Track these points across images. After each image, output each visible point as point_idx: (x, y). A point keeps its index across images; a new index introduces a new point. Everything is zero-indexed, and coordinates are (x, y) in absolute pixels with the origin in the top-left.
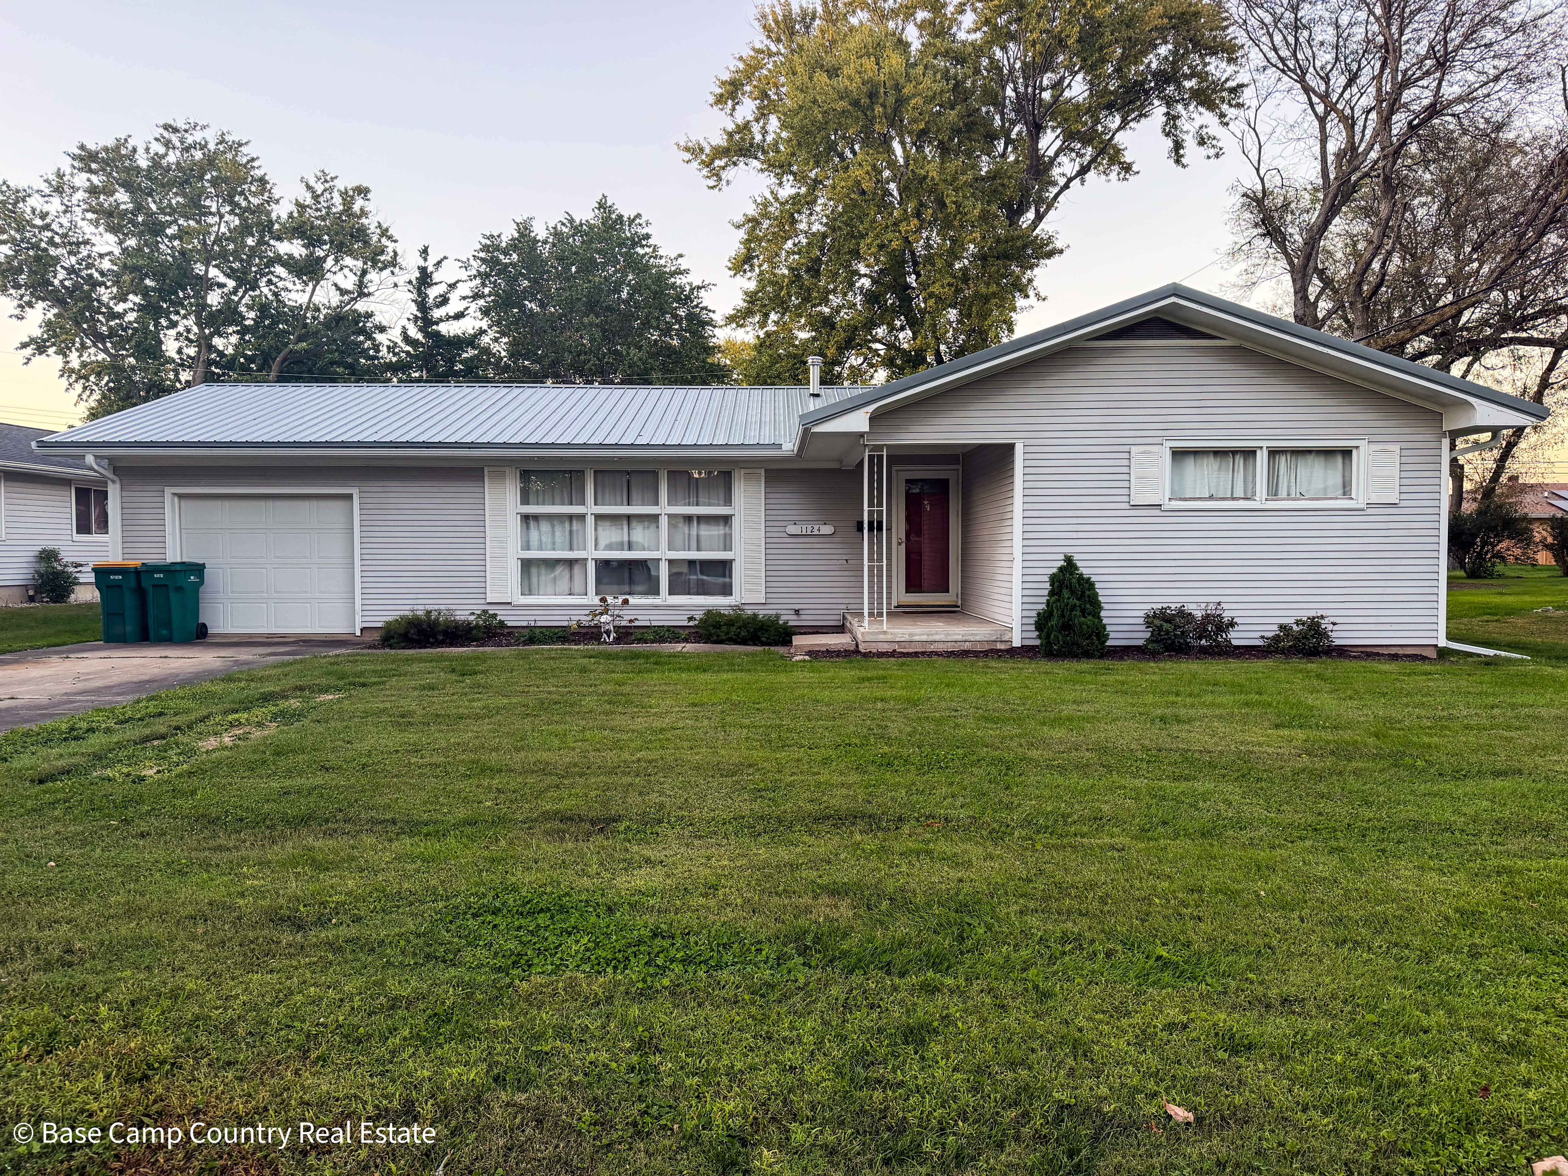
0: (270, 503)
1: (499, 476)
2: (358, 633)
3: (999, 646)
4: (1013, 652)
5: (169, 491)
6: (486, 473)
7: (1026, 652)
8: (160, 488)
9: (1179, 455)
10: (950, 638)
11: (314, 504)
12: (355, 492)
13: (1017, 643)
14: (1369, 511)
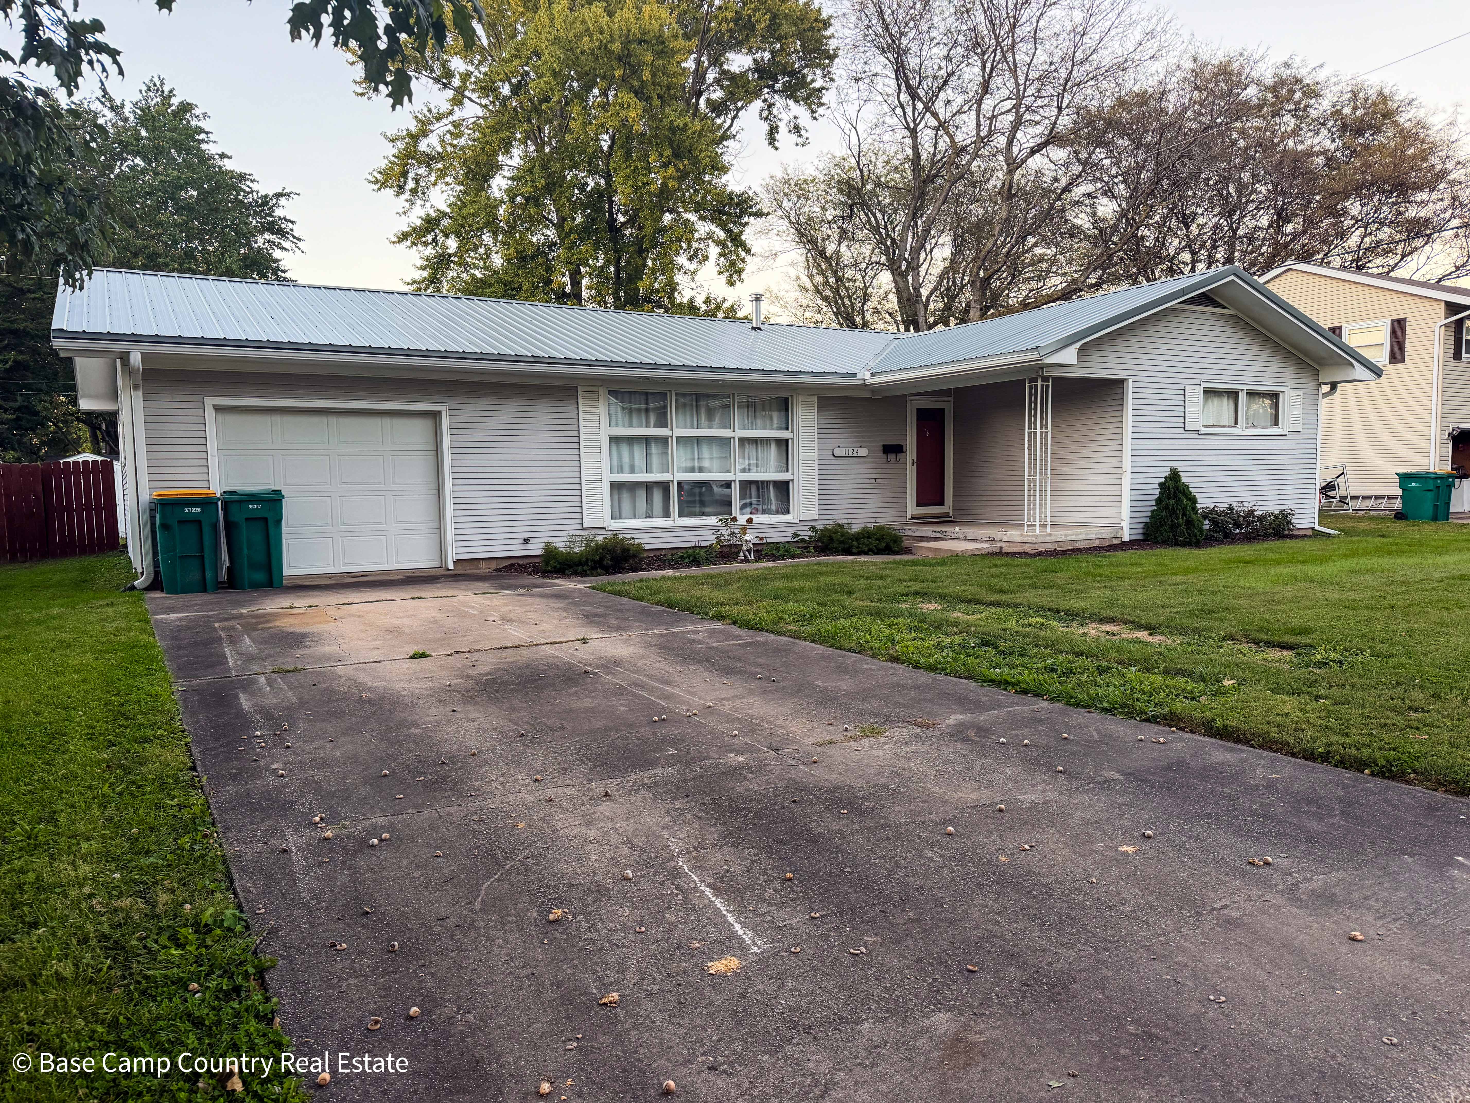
0: (333, 420)
1: (592, 396)
2: (451, 566)
3: (1115, 542)
4: (1123, 546)
5: (210, 402)
6: (580, 392)
7: (1132, 544)
8: (200, 398)
9: (1207, 392)
10: (1089, 537)
11: (387, 421)
12: (442, 408)
13: (1126, 539)
14: (1289, 437)
